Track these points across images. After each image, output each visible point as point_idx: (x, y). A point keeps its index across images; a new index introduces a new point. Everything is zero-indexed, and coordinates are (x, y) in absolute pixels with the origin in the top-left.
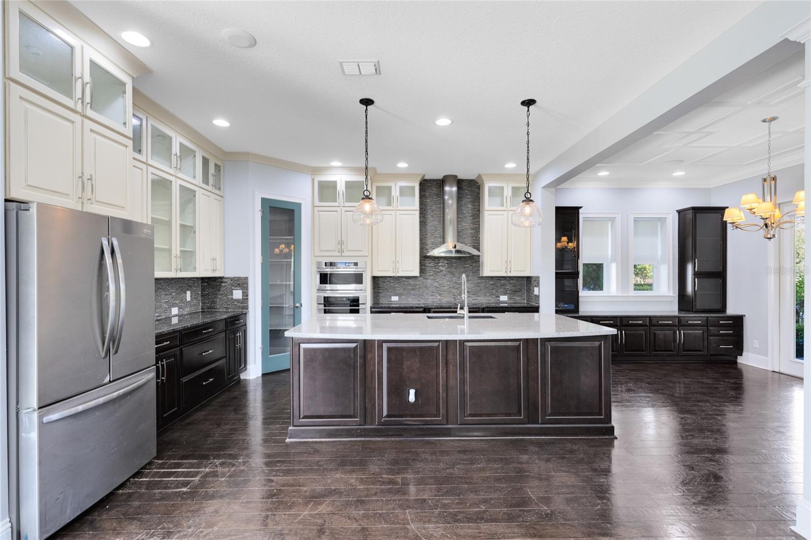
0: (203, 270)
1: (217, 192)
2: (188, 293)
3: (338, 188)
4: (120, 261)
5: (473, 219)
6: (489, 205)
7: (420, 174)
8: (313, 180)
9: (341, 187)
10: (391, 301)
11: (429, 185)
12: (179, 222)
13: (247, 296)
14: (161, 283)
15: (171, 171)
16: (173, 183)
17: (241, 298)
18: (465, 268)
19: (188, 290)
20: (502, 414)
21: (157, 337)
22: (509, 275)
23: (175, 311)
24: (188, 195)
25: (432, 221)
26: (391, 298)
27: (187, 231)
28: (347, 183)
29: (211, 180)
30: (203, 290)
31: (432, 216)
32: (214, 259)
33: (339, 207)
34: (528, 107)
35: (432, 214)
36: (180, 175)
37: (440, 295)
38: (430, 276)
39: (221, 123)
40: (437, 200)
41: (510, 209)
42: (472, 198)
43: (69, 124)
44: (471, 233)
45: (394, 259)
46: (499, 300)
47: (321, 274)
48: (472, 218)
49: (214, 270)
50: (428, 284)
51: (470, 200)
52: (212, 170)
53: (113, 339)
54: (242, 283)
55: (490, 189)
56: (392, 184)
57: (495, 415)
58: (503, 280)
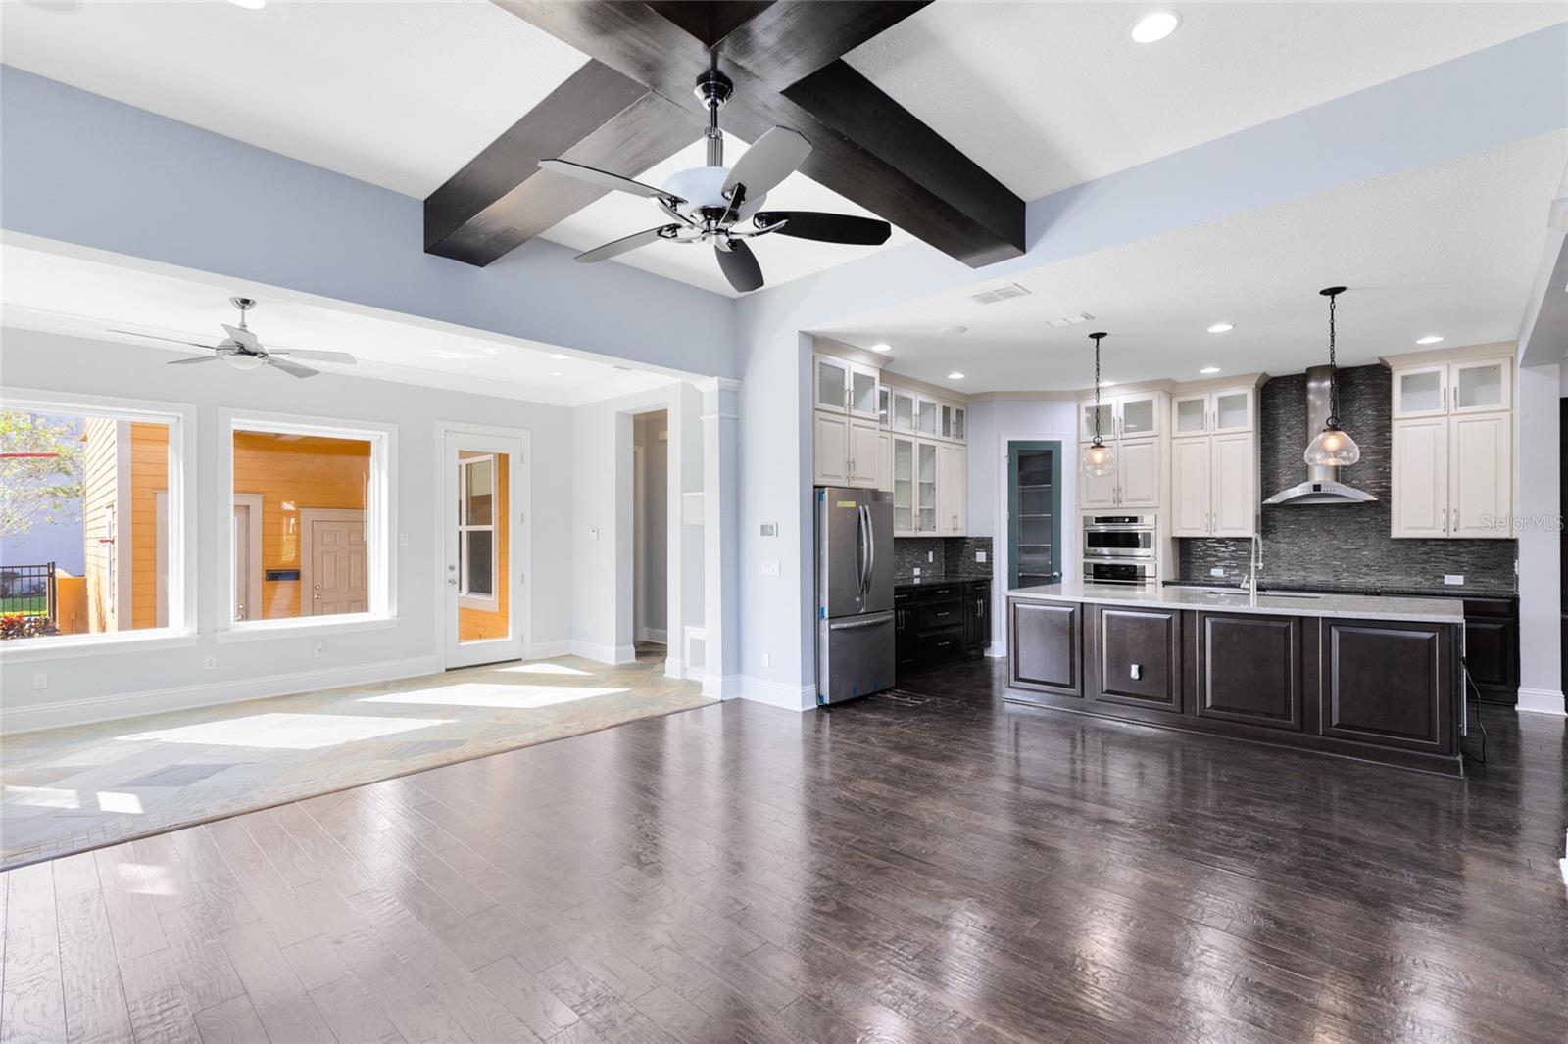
0: (943, 529)
1: (959, 441)
2: (931, 554)
3: (1114, 414)
4: (870, 522)
5: (1378, 435)
6: (1404, 410)
7: (1255, 375)
8: (1079, 407)
9: (1118, 413)
10: (1212, 576)
11: (1282, 385)
12: (918, 481)
13: (991, 559)
14: (901, 541)
15: (912, 433)
16: (914, 444)
17: (985, 561)
18: (1359, 522)
19: (930, 550)
20: (1261, 713)
21: (896, 588)
22: (1453, 535)
23: (917, 571)
24: (928, 452)
25: (1289, 445)
26: (1210, 571)
27: (928, 488)
28: (1127, 406)
29: (952, 430)
30: (946, 552)
31: (1288, 437)
32: (955, 517)
33: (1115, 439)
34: (1333, 297)
35: (1288, 434)
36: (920, 434)
37: (1305, 569)
38: (1284, 537)
39: (956, 376)
40: (1300, 410)
41: (1454, 412)
42: (1374, 398)
43: (840, 426)
44: (1374, 461)
45: (1208, 511)
46: (1443, 583)
47: (1089, 534)
48: (1374, 433)
49: (955, 529)
50: (1281, 551)
51: (1372, 402)
52: (953, 417)
53: (866, 581)
54: (986, 544)
55: (1405, 379)
56: (1206, 397)
57: (1252, 712)
58: (1452, 546)
